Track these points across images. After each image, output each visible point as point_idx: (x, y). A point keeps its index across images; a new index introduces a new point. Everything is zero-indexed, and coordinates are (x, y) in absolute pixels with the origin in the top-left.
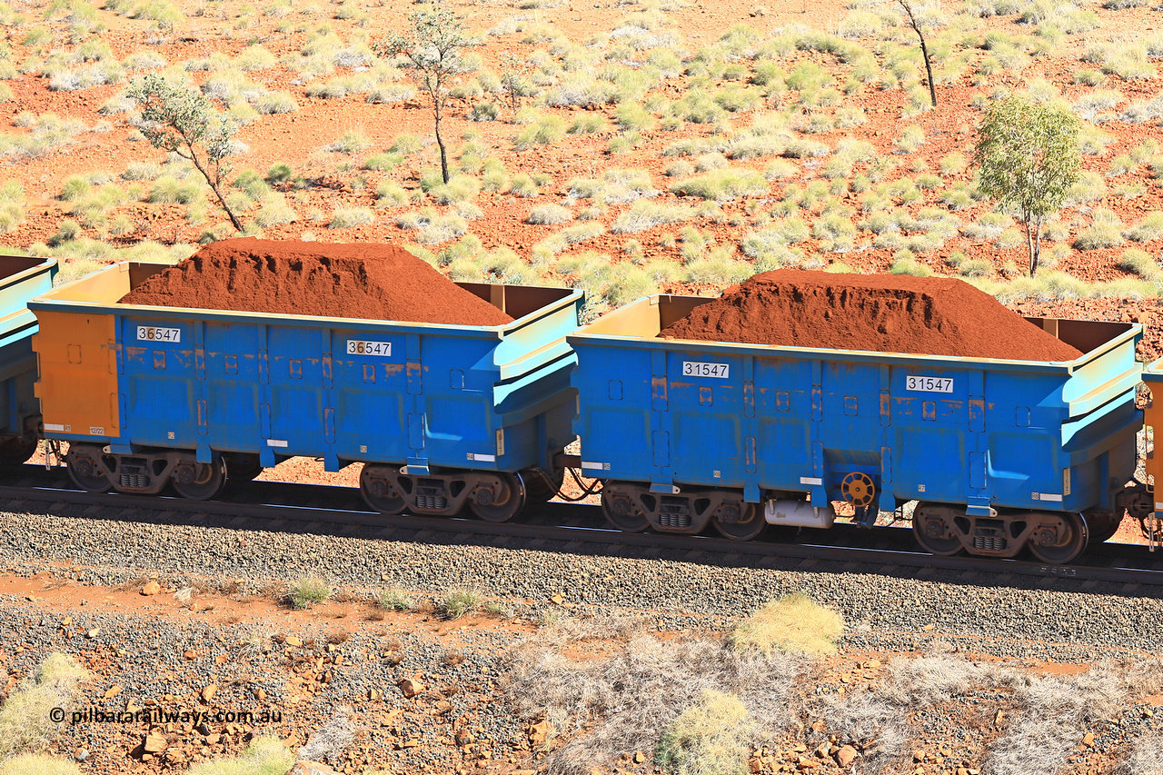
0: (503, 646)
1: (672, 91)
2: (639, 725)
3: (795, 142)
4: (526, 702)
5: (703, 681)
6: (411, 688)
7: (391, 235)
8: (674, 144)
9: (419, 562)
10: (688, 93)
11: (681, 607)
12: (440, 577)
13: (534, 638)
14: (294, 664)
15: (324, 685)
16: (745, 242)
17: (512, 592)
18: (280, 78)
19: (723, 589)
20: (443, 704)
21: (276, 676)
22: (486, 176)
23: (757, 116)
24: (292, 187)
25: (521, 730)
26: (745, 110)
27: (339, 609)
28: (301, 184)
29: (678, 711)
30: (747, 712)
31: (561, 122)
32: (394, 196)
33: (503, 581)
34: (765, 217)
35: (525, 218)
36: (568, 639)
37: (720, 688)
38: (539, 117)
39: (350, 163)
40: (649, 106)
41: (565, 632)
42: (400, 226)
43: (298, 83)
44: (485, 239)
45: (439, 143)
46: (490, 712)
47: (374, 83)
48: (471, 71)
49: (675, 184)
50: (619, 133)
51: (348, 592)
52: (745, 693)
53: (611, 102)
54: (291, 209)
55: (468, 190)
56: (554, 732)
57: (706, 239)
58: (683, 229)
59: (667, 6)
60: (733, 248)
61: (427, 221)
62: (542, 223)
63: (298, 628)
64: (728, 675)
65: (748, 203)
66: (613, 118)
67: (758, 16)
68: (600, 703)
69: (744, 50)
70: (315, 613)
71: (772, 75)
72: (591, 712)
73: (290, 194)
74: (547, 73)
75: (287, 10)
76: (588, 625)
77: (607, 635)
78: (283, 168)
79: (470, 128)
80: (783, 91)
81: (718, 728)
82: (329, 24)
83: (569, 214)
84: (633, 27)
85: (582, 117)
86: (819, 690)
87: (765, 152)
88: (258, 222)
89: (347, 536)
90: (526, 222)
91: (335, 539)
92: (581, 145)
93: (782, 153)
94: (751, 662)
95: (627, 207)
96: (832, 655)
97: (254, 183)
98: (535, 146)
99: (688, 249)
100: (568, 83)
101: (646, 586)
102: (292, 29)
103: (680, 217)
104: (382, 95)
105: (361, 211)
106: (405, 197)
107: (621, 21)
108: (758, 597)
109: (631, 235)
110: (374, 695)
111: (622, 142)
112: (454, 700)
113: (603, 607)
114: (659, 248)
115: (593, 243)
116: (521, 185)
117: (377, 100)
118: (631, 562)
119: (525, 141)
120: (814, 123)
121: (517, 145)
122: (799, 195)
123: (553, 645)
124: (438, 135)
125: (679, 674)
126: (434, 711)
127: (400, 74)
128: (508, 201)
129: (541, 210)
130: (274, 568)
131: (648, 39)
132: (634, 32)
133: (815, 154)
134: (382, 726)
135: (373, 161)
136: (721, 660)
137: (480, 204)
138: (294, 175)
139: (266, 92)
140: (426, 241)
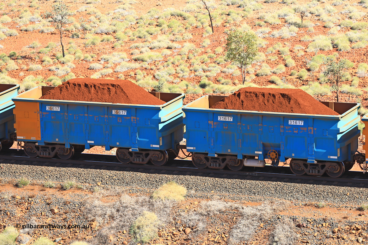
0: (82, 198)
1: (133, 29)
2: (124, 222)
3: (171, 44)
4: (89, 215)
5: (143, 208)
6: (54, 211)
7: (47, 73)
8: (133, 45)
9: (56, 173)
10: (138, 29)
11: (137, 186)
12: (63, 178)
13: (92, 196)
14: (18, 204)
15: (28, 211)
16: (156, 75)
17: (85, 182)
18: (13, 25)
19: (149, 181)
20: (64, 216)
21: (13, 208)
22: (76, 55)
23: (159, 36)
24: (17, 59)
25: (88, 224)
26: (155, 34)
27: (32, 187)
28: (20, 57)
29: (136, 218)
30: (157, 218)
31: (99, 38)
32: (48, 61)
33: (82, 178)
34: (162, 67)
35: (88, 68)
36: (102, 196)
37: (149, 211)
38: (92, 37)
39: (34, 51)
40: (126, 33)
41: (101, 194)
42: (50, 70)
43: (18, 27)
44: (76, 74)
45: (62, 45)
46: (79, 219)
47: (41, 27)
48: (71, 23)
49: (134, 57)
50: (117, 42)
51: (35, 182)
52: (157, 212)
53: (114, 32)
54: (16, 65)
55: (70, 59)
56: (98, 224)
57: (144, 74)
58: (137, 71)
59: (131, 3)
60: (152, 76)
61: (58, 69)
62: (93, 69)
63: (19, 193)
64: (151, 206)
65: (156, 63)
66: (115, 37)
67: (159, 6)
68: (112, 215)
69: (155, 16)
70: (25, 189)
71: (163, 24)
72: (110, 218)
73: (16, 61)
74: (94, 23)
75: (15, 4)
76: (108, 192)
77: (114, 195)
78: (14, 53)
79: (71, 40)
80: (167, 29)
81: (148, 223)
82: (27, 9)
83: (102, 66)
84: (121, 9)
85: (105, 36)
86: (179, 211)
87: (161, 47)
88: (6, 69)
89: (34, 165)
90: (88, 69)
91: (30, 166)
92: (105, 45)
93: (167, 47)
94: (158, 203)
95: (119, 64)
96: (183, 200)
97: (5, 57)
98: (91, 46)
99: (138, 77)
100: (101, 27)
101: (126, 180)
102: (16, 10)
103: (136, 67)
104: (44, 30)
105: (38, 66)
106: (51, 62)
107: (117, 7)
108: (160, 183)
109: (121, 73)
110: (43, 214)
111: (118, 44)
112: (68, 215)
113: (113, 186)
114: (129, 76)
115: (109, 75)
116: (87, 57)
117: (42, 32)
118: (121, 172)
119: (88, 44)
120: (176, 38)
121: (85, 45)
122: (172, 60)
123: (98, 198)
124: (61, 42)
125: (136, 207)
126: (61, 218)
127: (49, 24)
128: (83, 63)
129: (93, 65)
130: (12, 175)
131: (125, 13)
132: (121, 11)
133: (177, 48)
134: (46, 223)
135: (41, 50)
136: (149, 202)
137: (74, 63)
138: (17, 55)
139: (9, 30)
140: (58, 75)
